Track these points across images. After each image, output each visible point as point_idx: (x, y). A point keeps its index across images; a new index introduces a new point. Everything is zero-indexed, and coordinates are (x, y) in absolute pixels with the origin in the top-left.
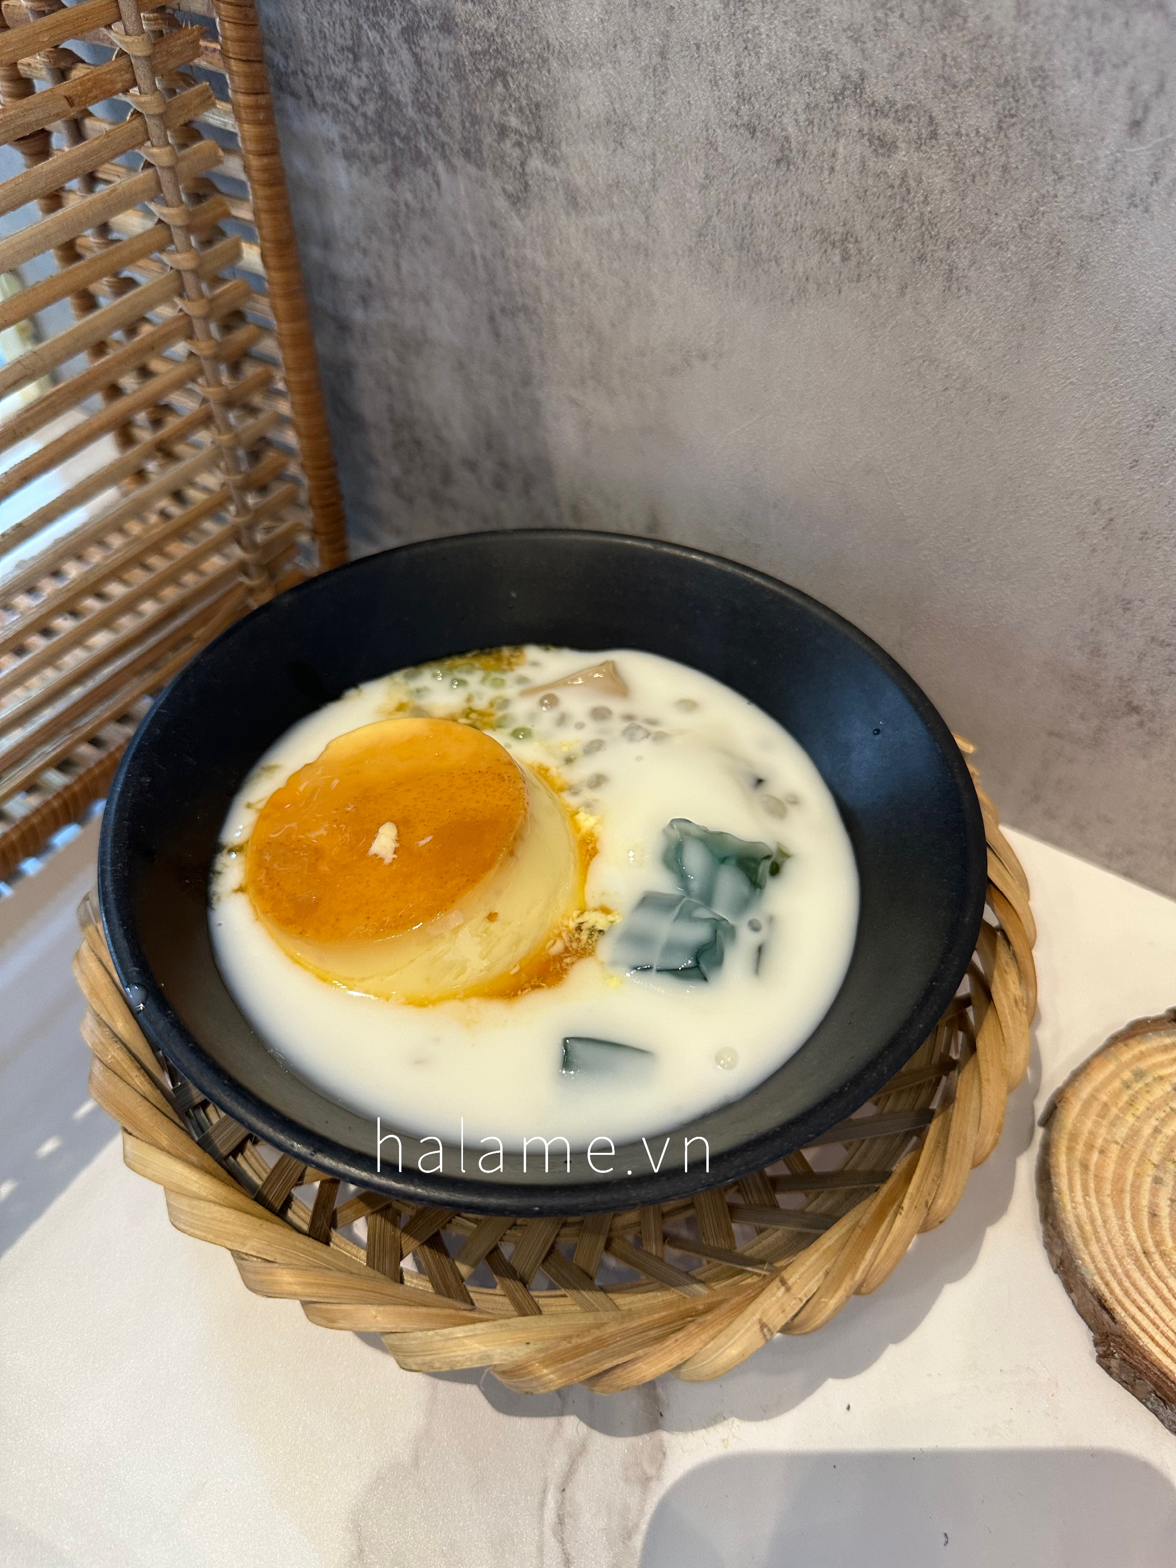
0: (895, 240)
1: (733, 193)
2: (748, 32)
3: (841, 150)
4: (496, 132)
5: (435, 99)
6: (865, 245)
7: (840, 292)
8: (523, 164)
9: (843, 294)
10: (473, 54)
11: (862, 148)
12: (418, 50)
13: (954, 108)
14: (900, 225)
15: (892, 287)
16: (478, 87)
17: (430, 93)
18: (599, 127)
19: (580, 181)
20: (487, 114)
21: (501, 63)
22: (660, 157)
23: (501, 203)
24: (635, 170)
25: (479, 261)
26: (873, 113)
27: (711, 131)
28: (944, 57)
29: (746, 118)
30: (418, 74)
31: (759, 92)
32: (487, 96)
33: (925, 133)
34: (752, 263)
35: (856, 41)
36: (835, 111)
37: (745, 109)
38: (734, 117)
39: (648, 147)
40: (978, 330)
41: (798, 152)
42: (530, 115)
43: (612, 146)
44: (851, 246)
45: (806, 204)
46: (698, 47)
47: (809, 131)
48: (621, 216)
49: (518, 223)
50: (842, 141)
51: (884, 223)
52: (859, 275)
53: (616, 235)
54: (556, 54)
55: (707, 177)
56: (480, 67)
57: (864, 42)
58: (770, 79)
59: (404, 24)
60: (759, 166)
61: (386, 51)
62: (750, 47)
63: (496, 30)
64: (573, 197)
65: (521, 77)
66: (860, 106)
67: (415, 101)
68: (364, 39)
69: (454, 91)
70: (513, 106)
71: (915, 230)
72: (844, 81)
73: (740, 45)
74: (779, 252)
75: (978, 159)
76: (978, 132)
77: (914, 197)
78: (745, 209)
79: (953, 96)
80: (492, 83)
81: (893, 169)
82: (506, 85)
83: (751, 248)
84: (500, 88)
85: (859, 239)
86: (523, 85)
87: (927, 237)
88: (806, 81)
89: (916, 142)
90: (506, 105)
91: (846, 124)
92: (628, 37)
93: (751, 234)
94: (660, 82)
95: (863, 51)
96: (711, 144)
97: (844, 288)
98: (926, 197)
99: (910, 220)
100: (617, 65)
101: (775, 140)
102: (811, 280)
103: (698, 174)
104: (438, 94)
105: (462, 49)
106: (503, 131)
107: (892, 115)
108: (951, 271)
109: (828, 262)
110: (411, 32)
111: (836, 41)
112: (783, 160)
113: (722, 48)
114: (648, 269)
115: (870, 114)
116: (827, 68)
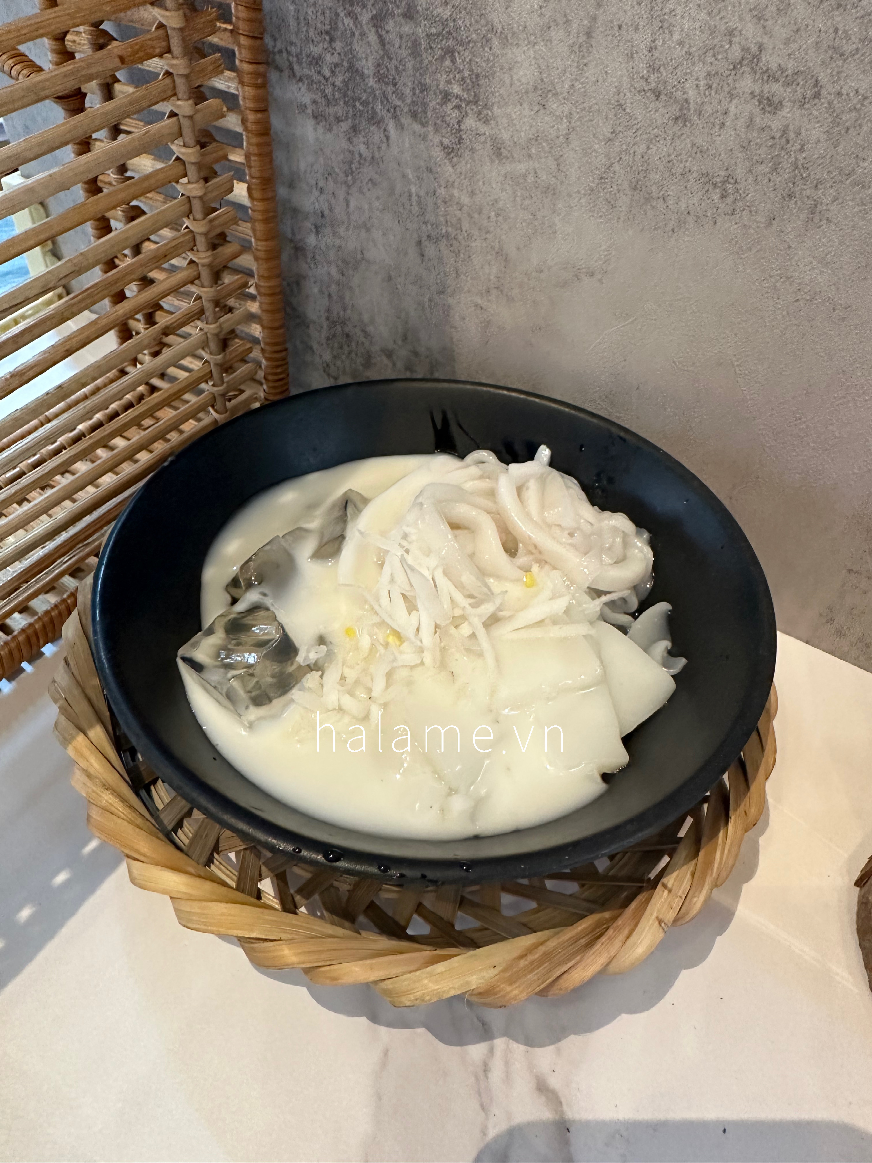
0: (770, 180)
1: (634, 144)
2: (665, 14)
3: (732, 109)
4: (440, 97)
5: (393, 72)
6: (741, 186)
7: (715, 223)
8: (459, 122)
9: (718, 224)
10: (429, 35)
11: (752, 107)
12: (383, 33)
13: (839, 73)
14: (776, 169)
15: (762, 219)
16: (430, 62)
17: (389, 66)
18: (527, 92)
19: (505, 136)
20: (435, 83)
21: (451, 43)
22: (576, 116)
23: (438, 154)
24: (553, 127)
25: (414, 198)
26: (765, 78)
27: (622, 95)
28: (836, 30)
29: (653, 85)
30: (381, 52)
31: (668, 63)
32: (437, 69)
33: (809, 94)
34: (642, 200)
35: (759, 19)
36: (732, 76)
37: (653, 77)
38: (644, 84)
39: (566, 109)
40: (833, 253)
41: (695, 111)
42: (470, 84)
43: (536, 108)
44: (730, 186)
45: (696, 153)
46: (620, 27)
47: (707, 93)
48: (536, 163)
49: (450, 169)
50: (735, 102)
51: (763, 167)
52: (734, 210)
53: (530, 179)
54: (498, 35)
55: (614, 131)
56: (434, 46)
57: (767, 20)
58: (679, 52)
59: (374, 12)
60: (659, 122)
61: (357, 33)
62: (666, 25)
63: (450, 16)
64: (498, 148)
65: (467, 53)
66: (755, 73)
67: (377, 73)
68: (340, 25)
69: (409, 65)
70: (457, 76)
71: (789, 173)
72: (743, 53)
73: (657, 24)
74: (667, 192)
75: (854, 114)
76: (857, 91)
77: (792, 146)
78: (643, 157)
79: (840, 63)
80: (442, 58)
81: (776, 125)
82: (453, 61)
83: (643, 187)
84: (448, 63)
85: (738, 181)
86: (467, 60)
87: (799, 178)
88: (710, 53)
89: (801, 101)
90: (451, 76)
91: (740, 87)
92: (560, 20)
93: (645, 177)
94: (583, 56)
95: (764, 27)
96: (621, 106)
97: (719, 220)
98: (803, 146)
99: (785, 165)
100: (549, 43)
101: (676, 101)
102: (692, 213)
103: (606, 130)
104: (396, 68)
105: (420, 32)
106: (446, 97)
107: (782, 79)
108: (816, 206)
109: (709, 199)
110: (378, 21)
111: (741, 19)
112: (682, 118)
113: (641, 27)
114: (554, 205)
115: (763, 79)
116: (731, 43)
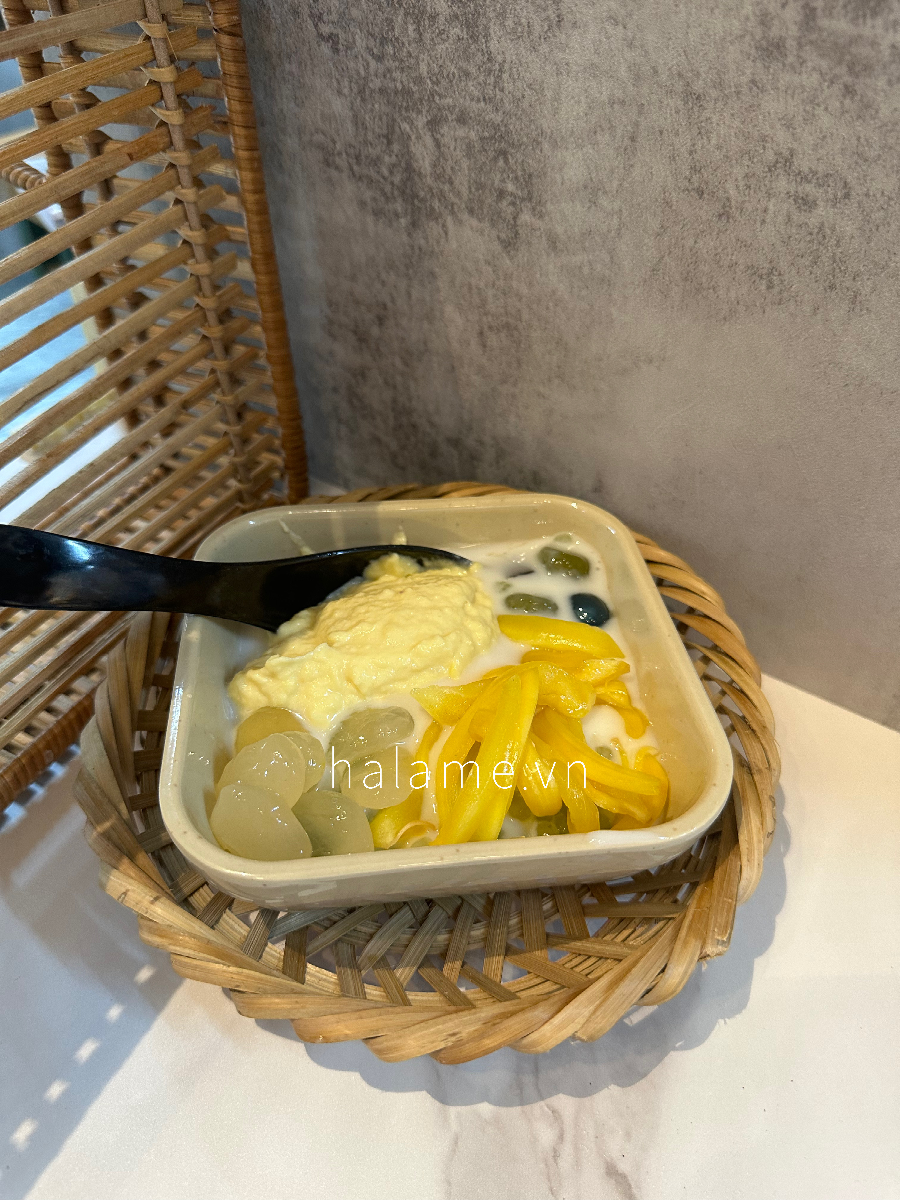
0: (811, 273)
1: (682, 239)
2: (702, 122)
3: (771, 207)
4: (496, 195)
5: (449, 172)
6: (786, 277)
7: (764, 312)
8: (515, 218)
9: (766, 314)
10: (482, 139)
11: (789, 205)
12: (438, 136)
13: (865, 176)
14: (816, 263)
15: (807, 309)
16: (484, 163)
17: (445, 167)
18: (578, 190)
19: (560, 230)
20: (490, 182)
21: (503, 145)
22: (625, 213)
23: (496, 248)
24: (605, 222)
25: (475, 291)
26: (799, 180)
27: (667, 194)
28: (859, 139)
29: (696, 184)
30: (437, 154)
31: (708, 166)
32: (491, 169)
33: (839, 194)
34: (694, 291)
35: (788, 127)
36: (768, 178)
37: (696, 178)
38: (687, 184)
39: (617, 205)
40: (875, 341)
41: (737, 208)
42: (524, 183)
43: (587, 205)
44: (775, 278)
45: (741, 247)
46: (661, 133)
47: (746, 193)
48: (591, 256)
49: (508, 261)
50: (773, 200)
51: (803, 260)
52: (781, 300)
53: (586, 270)
54: (547, 139)
55: (662, 227)
56: (488, 149)
57: (795, 129)
58: (718, 155)
59: (429, 118)
60: (704, 218)
61: (413, 137)
62: (703, 132)
63: (502, 121)
64: (553, 242)
65: (518, 155)
66: (789, 175)
67: (434, 173)
68: (397, 129)
69: (464, 166)
70: (511, 176)
71: (828, 266)
72: (776, 157)
73: (695, 131)
74: (716, 283)
75: (882, 213)
76: (883, 193)
77: (829, 241)
78: (691, 250)
79: (864, 167)
80: (495, 159)
81: (813, 221)
82: (506, 161)
83: (694, 279)
84: (501, 163)
85: (782, 273)
86: (520, 161)
87: (837, 271)
88: (746, 157)
89: (833, 201)
90: (505, 176)
91: (776, 188)
92: (605, 126)
93: (695, 269)
94: (629, 159)
95: (793, 135)
96: (667, 203)
97: (768, 309)
98: (838, 242)
99: (824, 259)
100: (596, 146)
101: (718, 199)
102: (741, 303)
103: (655, 225)
104: (452, 168)
105: (473, 135)
106: (501, 194)
107: (814, 181)
108: (856, 297)
109: (756, 290)
110: (434, 124)
111: (772, 127)
112: (724, 214)
113: (680, 133)
114: (610, 295)
115: (796, 181)
116: (764, 148)
